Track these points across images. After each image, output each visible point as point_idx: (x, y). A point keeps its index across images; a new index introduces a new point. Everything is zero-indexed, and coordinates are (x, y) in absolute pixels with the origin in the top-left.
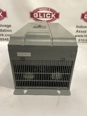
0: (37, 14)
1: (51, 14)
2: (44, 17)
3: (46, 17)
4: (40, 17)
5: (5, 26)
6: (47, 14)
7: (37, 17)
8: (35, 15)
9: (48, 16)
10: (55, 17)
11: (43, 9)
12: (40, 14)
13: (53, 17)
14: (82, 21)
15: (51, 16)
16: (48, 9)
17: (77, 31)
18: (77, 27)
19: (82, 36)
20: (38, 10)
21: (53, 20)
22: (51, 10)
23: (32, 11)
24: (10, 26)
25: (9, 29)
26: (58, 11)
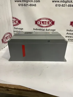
0: (40, 22)
1: (49, 22)
2: (44, 24)
3: (45, 24)
4: (41, 24)
5: (20, 29)
6: (46, 22)
7: (40, 24)
8: (38, 22)
9: (47, 23)
10: (51, 24)
11: (43, 19)
12: (41, 22)
13: (50, 24)
14: (71, 26)
15: (49, 23)
16: (47, 19)
17: (67, 33)
18: (67, 30)
19: (71, 37)
20: (40, 19)
21: (50, 25)
22: (49, 19)
23: (36, 20)
24: (22, 29)
25: (22, 30)
26: (53, 20)
